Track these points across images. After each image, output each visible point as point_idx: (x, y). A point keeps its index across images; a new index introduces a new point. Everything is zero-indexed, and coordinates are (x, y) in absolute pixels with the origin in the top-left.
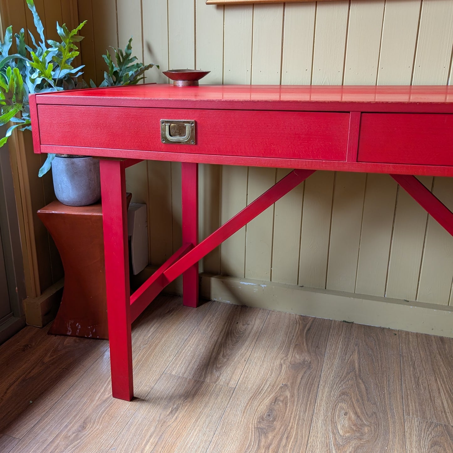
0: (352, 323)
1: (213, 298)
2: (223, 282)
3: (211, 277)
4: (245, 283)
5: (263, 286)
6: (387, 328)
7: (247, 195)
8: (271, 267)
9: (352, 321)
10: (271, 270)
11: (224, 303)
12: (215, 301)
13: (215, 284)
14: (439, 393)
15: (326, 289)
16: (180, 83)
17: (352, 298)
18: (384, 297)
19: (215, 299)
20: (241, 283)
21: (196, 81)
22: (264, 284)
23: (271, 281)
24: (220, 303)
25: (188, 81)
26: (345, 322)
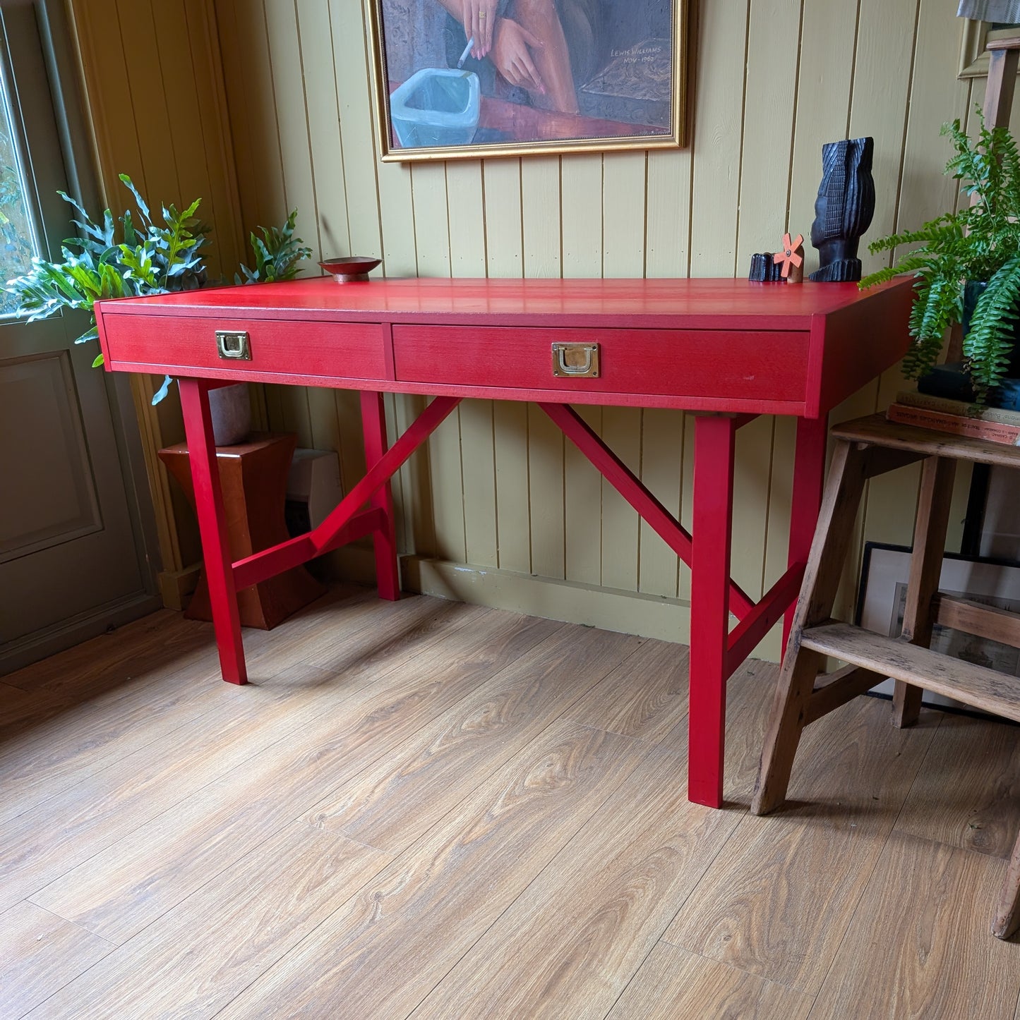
0: (593, 627)
1: (424, 591)
2: (434, 567)
3: (421, 559)
4: (461, 569)
5: (482, 573)
6: (636, 635)
7: (460, 440)
8: (498, 547)
9: (593, 625)
10: (498, 552)
11: (436, 598)
12: (426, 595)
13: (424, 568)
14: (627, 703)
15: (565, 579)
16: (340, 278)
17: (590, 591)
18: (636, 591)
19: (427, 593)
20: (456, 568)
21: (365, 274)
22: (485, 571)
23: (499, 567)
24: (431, 597)
25: (348, 274)
26: (584, 625)
